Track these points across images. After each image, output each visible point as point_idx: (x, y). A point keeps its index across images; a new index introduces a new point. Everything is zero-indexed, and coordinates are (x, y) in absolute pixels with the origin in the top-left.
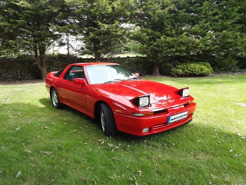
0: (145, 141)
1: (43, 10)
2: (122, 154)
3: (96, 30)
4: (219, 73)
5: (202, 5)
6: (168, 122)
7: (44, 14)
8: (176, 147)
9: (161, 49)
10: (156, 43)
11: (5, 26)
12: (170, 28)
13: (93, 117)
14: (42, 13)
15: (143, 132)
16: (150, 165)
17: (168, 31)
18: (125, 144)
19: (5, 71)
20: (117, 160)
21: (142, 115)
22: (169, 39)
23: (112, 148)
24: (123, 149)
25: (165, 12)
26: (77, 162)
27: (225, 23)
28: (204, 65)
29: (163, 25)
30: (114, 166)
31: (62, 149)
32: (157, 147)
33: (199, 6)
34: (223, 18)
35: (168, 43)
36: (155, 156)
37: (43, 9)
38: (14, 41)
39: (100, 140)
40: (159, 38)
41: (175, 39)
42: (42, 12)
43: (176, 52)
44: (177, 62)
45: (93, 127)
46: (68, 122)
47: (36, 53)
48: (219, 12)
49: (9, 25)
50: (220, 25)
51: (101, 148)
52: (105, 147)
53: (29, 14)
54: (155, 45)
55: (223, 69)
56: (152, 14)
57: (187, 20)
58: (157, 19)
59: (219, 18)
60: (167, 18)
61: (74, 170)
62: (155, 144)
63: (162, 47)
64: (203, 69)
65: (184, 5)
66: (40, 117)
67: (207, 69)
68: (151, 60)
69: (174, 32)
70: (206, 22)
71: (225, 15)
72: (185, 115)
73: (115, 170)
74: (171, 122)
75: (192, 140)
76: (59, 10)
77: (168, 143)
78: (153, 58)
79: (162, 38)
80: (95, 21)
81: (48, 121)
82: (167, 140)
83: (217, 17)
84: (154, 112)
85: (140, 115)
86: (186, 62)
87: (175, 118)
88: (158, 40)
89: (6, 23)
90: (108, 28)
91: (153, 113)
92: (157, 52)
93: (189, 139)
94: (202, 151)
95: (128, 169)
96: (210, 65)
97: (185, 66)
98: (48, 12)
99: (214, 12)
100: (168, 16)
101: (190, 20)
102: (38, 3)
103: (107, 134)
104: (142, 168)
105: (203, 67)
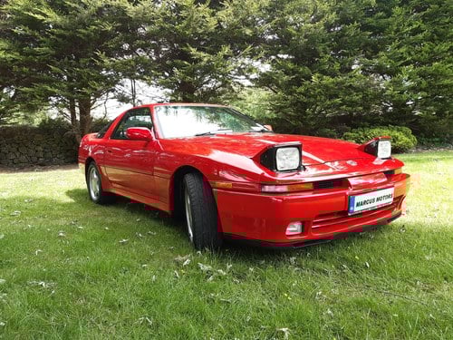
0: (293, 259)
1: (84, 28)
2: (235, 286)
3: (186, 66)
4: (428, 148)
5: (389, 14)
6: (348, 211)
7: (88, 36)
8: (375, 271)
9: (312, 100)
10: (302, 89)
11: (14, 60)
12: (330, 60)
13: (168, 211)
14: (84, 34)
15: (287, 233)
16: (311, 313)
17: (324, 64)
18: (241, 266)
19: (14, 150)
20: (220, 302)
21: (284, 189)
22: (327, 80)
23: (209, 274)
24: (239, 277)
25: (319, 27)
26: (113, 306)
27: (437, 48)
28: (398, 130)
29: (316, 54)
30: (212, 317)
31: (82, 277)
32: (324, 272)
33: (385, 18)
34: (432, 40)
35: (326, 87)
36: (324, 292)
37: (85, 26)
38: (31, 90)
39: (180, 258)
40: (309, 78)
41: (340, 79)
42: (83, 31)
43: (341, 105)
44: (345, 126)
45: (167, 233)
46: (115, 225)
47: (73, 114)
48: (423, 26)
49: (22, 58)
50: (426, 52)
51: (181, 275)
52: (192, 271)
53: (58, 36)
54: (300, 93)
55: (437, 139)
56: (294, 32)
57: (362, 44)
58: (303, 41)
59: (425, 39)
60: (324, 41)
61: (100, 326)
62: (319, 264)
63: (315, 96)
64: (397, 138)
65: (355, 15)
66: (57, 217)
67: (406, 139)
68: (293, 123)
69: (337, 66)
70: (399, 47)
71: (435, 32)
72: (389, 196)
73: (212, 324)
74: (357, 209)
75: (412, 257)
76: (117, 27)
77: (352, 264)
78: (297, 118)
79: (314, 78)
80: (185, 49)
81: (71, 224)
82: (348, 255)
83: (420, 36)
84: (315, 183)
85: (279, 189)
86: (363, 127)
87: (365, 202)
88: (308, 82)
89: (15, 55)
90: (209, 61)
91: (310, 187)
92: (305, 105)
93: (404, 255)
94: (446, 279)
95: (250, 323)
96: (410, 131)
97: (361, 133)
98: (95, 32)
99: (415, 26)
100: (325, 35)
101: (367, 45)
102: (76, 16)
103: (198, 245)
104: (290, 321)
105: (397, 134)
